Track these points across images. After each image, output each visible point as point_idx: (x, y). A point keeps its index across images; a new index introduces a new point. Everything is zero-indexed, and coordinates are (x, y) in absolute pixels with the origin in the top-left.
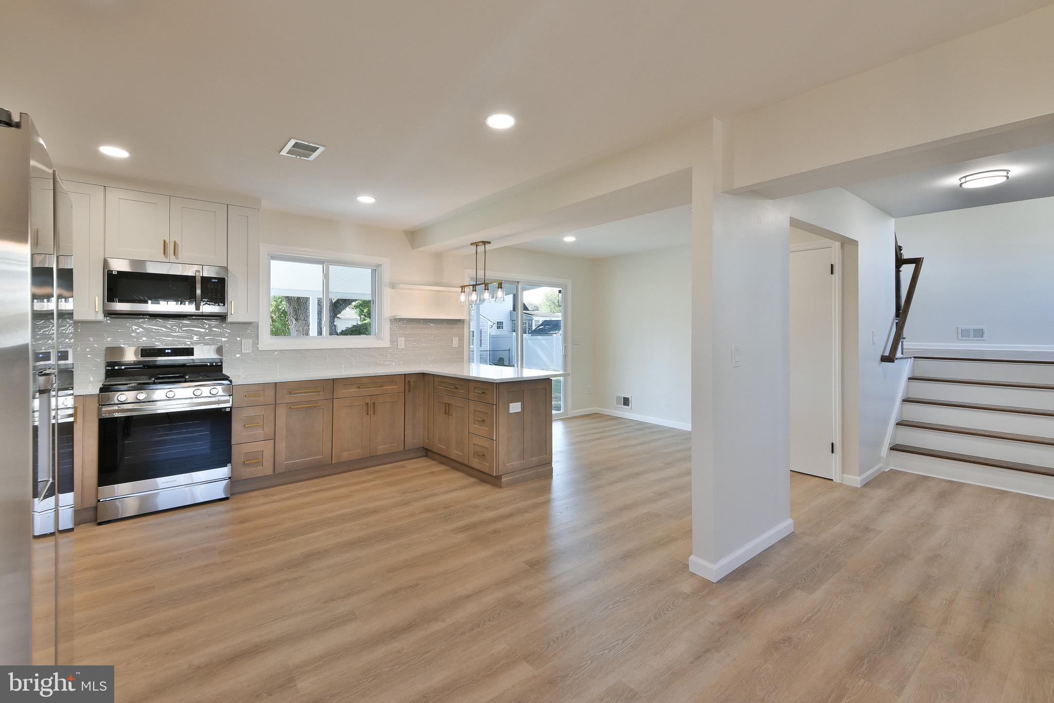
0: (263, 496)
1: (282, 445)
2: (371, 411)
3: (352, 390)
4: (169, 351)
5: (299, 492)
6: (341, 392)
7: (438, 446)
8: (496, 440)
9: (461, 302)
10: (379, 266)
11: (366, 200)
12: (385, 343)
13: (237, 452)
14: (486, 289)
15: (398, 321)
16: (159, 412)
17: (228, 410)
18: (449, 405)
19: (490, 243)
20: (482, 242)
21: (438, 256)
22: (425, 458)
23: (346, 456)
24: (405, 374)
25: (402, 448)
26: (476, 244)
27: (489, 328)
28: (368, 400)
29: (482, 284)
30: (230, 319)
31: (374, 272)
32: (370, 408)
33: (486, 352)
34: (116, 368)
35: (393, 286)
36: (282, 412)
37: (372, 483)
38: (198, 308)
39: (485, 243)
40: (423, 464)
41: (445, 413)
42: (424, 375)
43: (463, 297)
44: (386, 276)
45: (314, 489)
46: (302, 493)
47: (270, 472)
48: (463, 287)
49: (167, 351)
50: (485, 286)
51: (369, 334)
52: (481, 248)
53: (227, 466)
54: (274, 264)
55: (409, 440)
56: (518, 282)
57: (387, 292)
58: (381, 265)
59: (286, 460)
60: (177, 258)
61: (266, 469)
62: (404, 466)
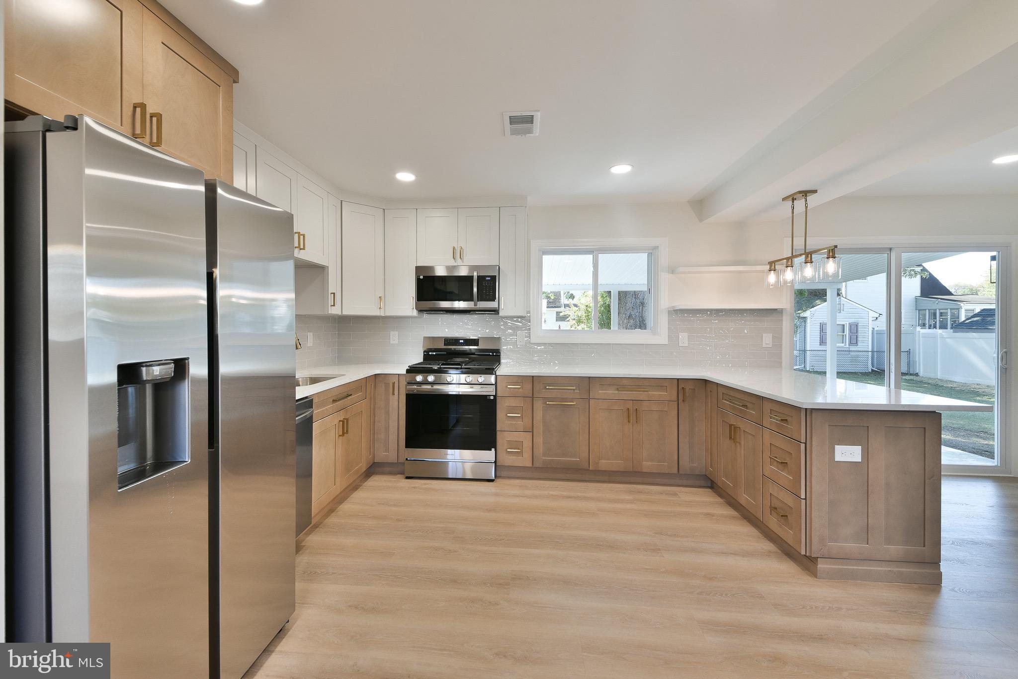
0: (520, 486)
1: (539, 440)
2: (633, 418)
3: (611, 392)
4: (462, 341)
5: (551, 493)
6: (600, 392)
7: (722, 480)
8: (805, 499)
9: (769, 284)
10: (656, 248)
11: (621, 169)
12: (662, 338)
13: (502, 439)
14: (809, 260)
15: (680, 314)
16: (450, 393)
17: (492, 398)
18: (735, 428)
19: (815, 191)
20: (800, 192)
21: (740, 226)
22: (710, 490)
23: (605, 464)
24: (678, 379)
25: (675, 471)
26: (793, 198)
27: (871, 319)
28: (630, 405)
29: (801, 255)
30: (501, 313)
31: (650, 255)
32: (632, 414)
33: (866, 354)
34: (430, 353)
35: (672, 271)
36: (539, 405)
37: (629, 506)
38: (475, 305)
39: (805, 193)
40: (702, 498)
41: (730, 438)
42: (705, 382)
43: (772, 278)
44: (664, 259)
45: (565, 494)
46: (552, 495)
47: (529, 464)
48: (771, 263)
49: (461, 341)
50: (807, 257)
51: (645, 329)
52: (800, 204)
53: (491, 450)
54: (546, 259)
55: (685, 462)
56: (891, 249)
57: (664, 278)
58: (658, 246)
59: (544, 455)
60: (463, 262)
61: (525, 461)
62: (675, 494)
